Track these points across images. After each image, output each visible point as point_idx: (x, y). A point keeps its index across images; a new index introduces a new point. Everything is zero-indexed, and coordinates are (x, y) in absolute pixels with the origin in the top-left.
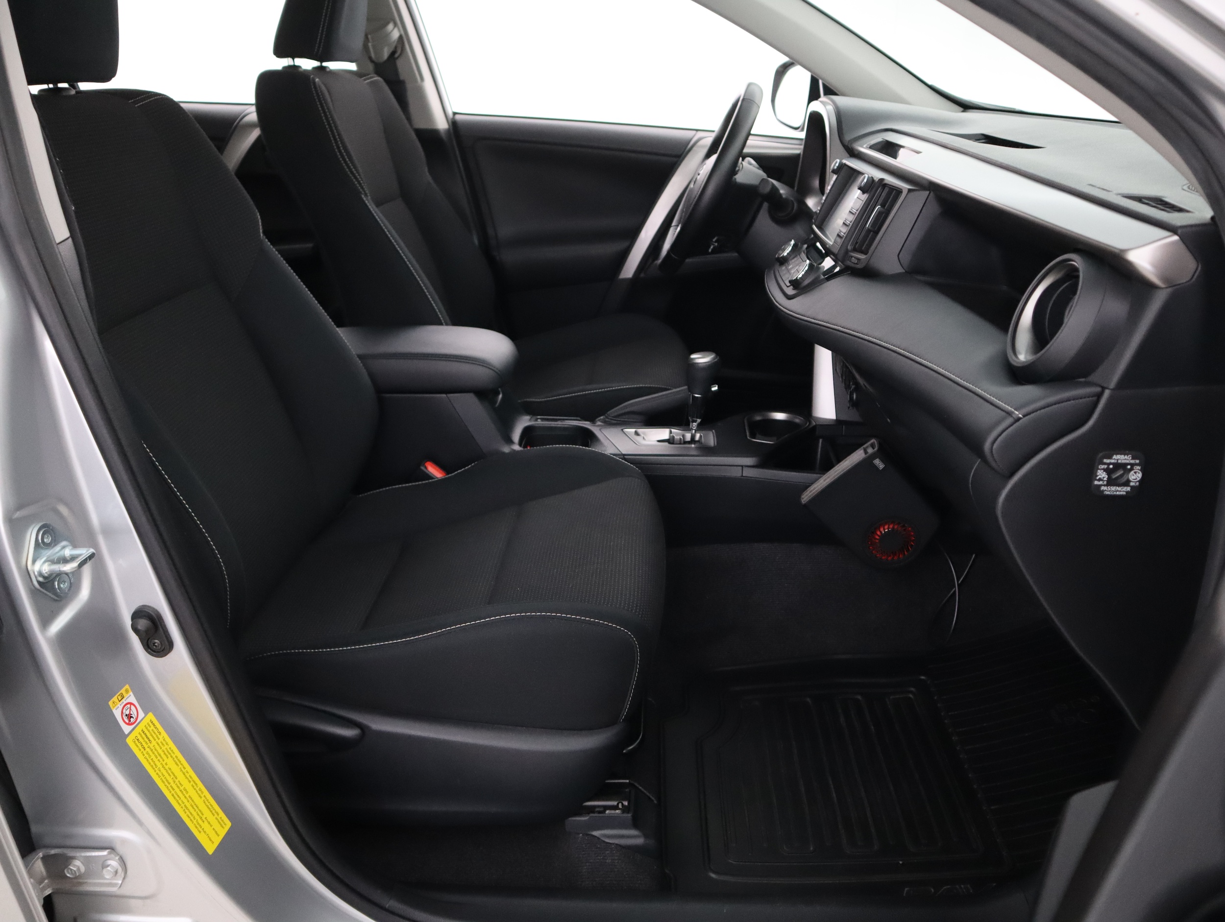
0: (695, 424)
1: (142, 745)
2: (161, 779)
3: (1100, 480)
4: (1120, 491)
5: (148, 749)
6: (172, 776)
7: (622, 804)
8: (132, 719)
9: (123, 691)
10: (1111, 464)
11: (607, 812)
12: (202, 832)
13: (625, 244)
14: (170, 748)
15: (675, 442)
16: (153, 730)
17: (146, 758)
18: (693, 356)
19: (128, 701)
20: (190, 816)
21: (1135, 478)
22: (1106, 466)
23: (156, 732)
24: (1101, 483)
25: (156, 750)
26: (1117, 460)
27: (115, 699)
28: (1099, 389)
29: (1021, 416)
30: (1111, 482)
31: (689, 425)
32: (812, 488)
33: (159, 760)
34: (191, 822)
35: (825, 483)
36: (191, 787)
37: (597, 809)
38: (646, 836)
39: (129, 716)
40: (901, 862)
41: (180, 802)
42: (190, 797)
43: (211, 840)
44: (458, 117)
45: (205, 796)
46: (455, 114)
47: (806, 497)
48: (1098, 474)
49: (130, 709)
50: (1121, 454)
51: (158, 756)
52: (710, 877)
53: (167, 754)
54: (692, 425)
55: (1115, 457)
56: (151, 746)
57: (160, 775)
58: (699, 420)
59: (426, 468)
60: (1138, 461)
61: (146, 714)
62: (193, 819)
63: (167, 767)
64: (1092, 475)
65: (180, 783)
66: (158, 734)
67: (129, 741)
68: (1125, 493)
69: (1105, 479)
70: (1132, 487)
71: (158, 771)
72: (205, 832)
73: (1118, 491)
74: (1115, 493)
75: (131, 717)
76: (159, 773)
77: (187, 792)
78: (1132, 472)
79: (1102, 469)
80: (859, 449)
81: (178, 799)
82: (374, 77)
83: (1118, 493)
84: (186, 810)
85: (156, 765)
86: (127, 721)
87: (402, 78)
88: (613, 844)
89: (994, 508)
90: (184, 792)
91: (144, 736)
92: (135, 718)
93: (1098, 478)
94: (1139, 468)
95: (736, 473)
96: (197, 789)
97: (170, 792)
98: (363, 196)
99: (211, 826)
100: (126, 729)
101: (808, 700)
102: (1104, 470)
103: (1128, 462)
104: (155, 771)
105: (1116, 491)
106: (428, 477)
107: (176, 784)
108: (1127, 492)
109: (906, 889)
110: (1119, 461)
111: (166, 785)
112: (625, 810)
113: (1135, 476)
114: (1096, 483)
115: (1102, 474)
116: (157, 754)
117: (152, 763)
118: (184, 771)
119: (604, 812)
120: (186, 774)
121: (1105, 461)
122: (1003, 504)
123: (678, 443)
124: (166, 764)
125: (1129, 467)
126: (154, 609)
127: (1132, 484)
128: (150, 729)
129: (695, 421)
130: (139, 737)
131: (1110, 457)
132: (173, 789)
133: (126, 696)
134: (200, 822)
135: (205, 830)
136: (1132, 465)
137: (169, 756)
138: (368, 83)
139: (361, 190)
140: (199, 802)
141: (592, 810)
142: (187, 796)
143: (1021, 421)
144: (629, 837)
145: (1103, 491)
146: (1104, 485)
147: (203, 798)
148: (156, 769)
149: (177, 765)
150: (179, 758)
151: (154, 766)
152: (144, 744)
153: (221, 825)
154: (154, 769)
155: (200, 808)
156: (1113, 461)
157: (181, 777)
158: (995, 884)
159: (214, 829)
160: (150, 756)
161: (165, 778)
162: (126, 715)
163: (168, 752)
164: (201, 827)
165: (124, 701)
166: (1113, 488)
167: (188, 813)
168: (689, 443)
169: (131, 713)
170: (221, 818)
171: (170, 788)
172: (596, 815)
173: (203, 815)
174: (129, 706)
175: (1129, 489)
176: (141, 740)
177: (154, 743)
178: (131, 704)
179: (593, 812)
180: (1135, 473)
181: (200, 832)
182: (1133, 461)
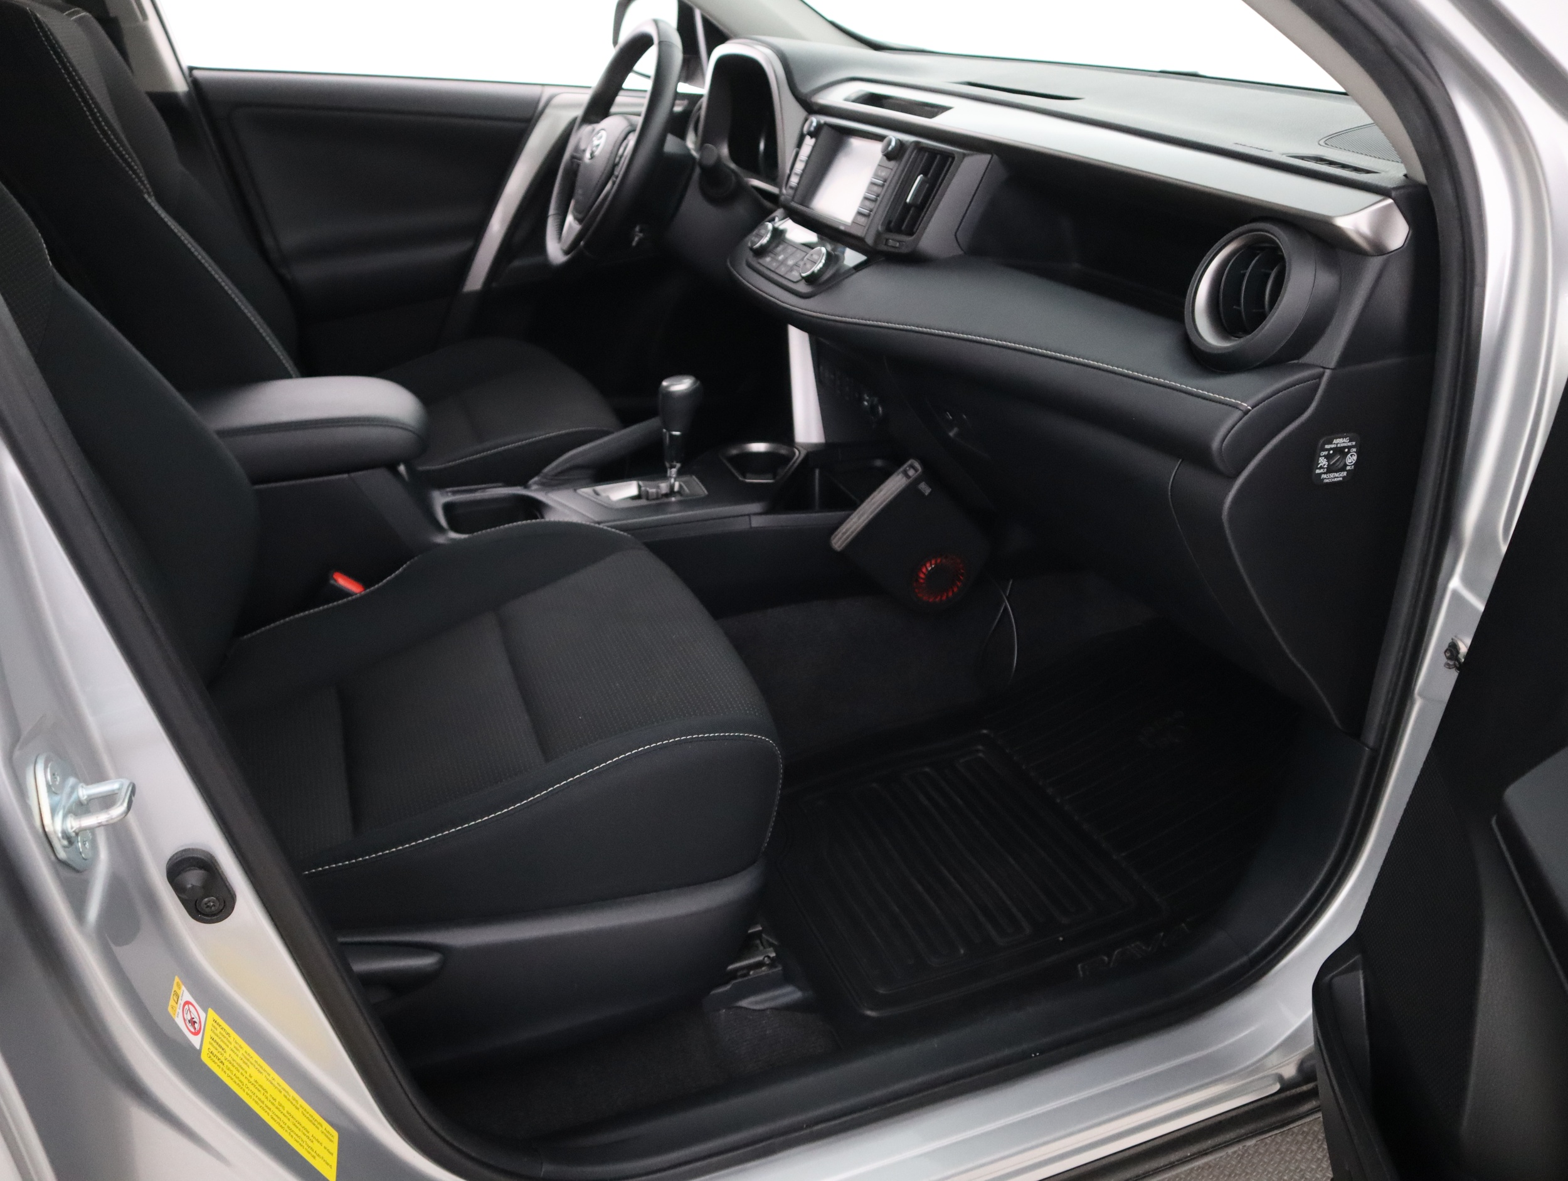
0: (674, 471)
1: (219, 1059)
2: (253, 1099)
3: (1321, 468)
4: (1338, 477)
5: (226, 1063)
6: (263, 1091)
7: (769, 957)
8: (197, 1026)
9: (175, 988)
10: (1331, 449)
11: (751, 973)
12: (317, 1157)
13: (467, 245)
14: (246, 1052)
15: (650, 497)
16: (220, 1033)
17: (229, 1076)
18: (665, 383)
19: (184, 1000)
20: (298, 1139)
21: (1350, 461)
22: (1326, 453)
23: (224, 1034)
24: (1322, 471)
25: (234, 1060)
26: (1337, 444)
27: (172, 1002)
28: (1319, 370)
29: (1249, 408)
30: (1330, 470)
31: (666, 472)
32: (844, 528)
33: (242, 1074)
34: (302, 1148)
35: (861, 520)
36: (284, 1098)
37: (739, 974)
38: (800, 989)
39: (193, 1022)
40: (1061, 939)
41: (282, 1124)
42: (288, 1112)
43: (328, 1164)
44: (196, 73)
45: (301, 1106)
46: (191, 69)
47: (839, 541)
48: (1320, 462)
49: (190, 1012)
50: (1340, 438)
51: (239, 1068)
52: (868, 1017)
53: (246, 1061)
54: (671, 472)
55: (1335, 441)
56: (227, 1055)
57: (251, 1094)
58: (678, 465)
59: (336, 581)
60: (1354, 443)
61: (206, 1012)
62: (302, 1143)
63: (252, 1080)
64: (1313, 462)
65: (273, 1098)
66: (227, 1036)
67: (204, 1057)
68: (1341, 479)
69: (1326, 466)
70: (1348, 471)
71: (246, 1090)
72: (318, 1155)
73: (1336, 477)
74: (1333, 480)
75: (195, 1022)
76: (249, 1092)
77: (283, 1107)
78: (1349, 455)
79: (1323, 456)
80: (896, 474)
81: (278, 1120)
82: (78, 12)
83: (1336, 480)
84: (292, 1133)
85: (241, 1082)
86: (193, 1030)
87: (112, 15)
88: (767, 1009)
89: (1221, 514)
90: (281, 1108)
91: (215, 1044)
92: (198, 1022)
93: (1319, 466)
94: (1354, 450)
95: (741, 525)
96: (291, 1098)
97: (268, 1114)
98: (146, 196)
99: (321, 1144)
100: (195, 1041)
101: (874, 785)
102: (1325, 456)
103: (1346, 445)
104: (244, 1090)
105: (1334, 478)
106: (343, 593)
107: (270, 1101)
108: (1343, 477)
109: (1079, 966)
110: (1339, 446)
111: (261, 1107)
112: (773, 963)
113: (1351, 459)
114: (1318, 471)
115: (1323, 462)
116: (237, 1066)
117: (238, 1082)
118: (270, 1079)
119: (747, 974)
120: (273, 1082)
121: (1327, 447)
122: (1231, 508)
123: (655, 496)
124: (251, 1076)
125: (1346, 450)
126: (204, 851)
127: (1348, 468)
128: (218, 1032)
129: (674, 467)
130: (212, 1049)
131: (1331, 443)
132: (270, 1109)
133: (180, 993)
134: (310, 1144)
135: (318, 1152)
136: (1349, 448)
137: (249, 1063)
138: (75, 21)
139: (142, 187)
140: (298, 1115)
141: (734, 975)
142: (285, 1112)
143: (1250, 413)
144: (784, 995)
145: (1323, 479)
146: (1324, 473)
147: (301, 1109)
148: (244, 1087)
149: (261, 1073)
150: (259, 1062)
151: (241, 1084)
152: (220, 1056)
153: (329, 1138)
154: (242, 1088)
155: (303, 1125)
156: (1333, 446)
157: (272, 1091)
158: (1162, 934)
159: (325, 1148)
160: (231, 1071)
161: (257, 1096)
162: (189, 1021)
163: (246, 1058)
164: (313, 1151)
165: (181, 1002)
166: (1332, 475)
167: (294, 1136)
168: (666, 495)
169: (193, 1017)
170: (325, 1129)
171: (265, 1108)
172: (740, 980)
173: (308, 1132)
174: (187, 1007)
175: (1345, 474)
176: (215, 1052)
177: (228, 1051)
178: (187, 1003)
179: (735, 978)
180: (1351, 455)
181: (314, 1157)
182: (1350, 444)
